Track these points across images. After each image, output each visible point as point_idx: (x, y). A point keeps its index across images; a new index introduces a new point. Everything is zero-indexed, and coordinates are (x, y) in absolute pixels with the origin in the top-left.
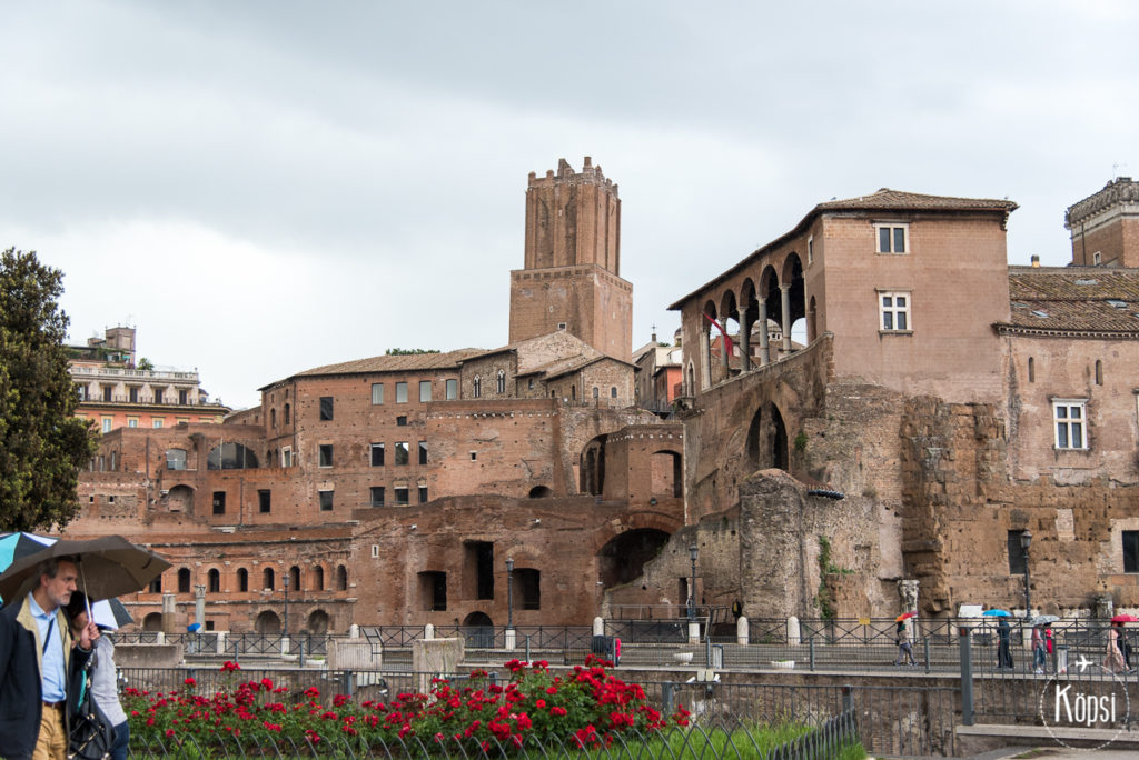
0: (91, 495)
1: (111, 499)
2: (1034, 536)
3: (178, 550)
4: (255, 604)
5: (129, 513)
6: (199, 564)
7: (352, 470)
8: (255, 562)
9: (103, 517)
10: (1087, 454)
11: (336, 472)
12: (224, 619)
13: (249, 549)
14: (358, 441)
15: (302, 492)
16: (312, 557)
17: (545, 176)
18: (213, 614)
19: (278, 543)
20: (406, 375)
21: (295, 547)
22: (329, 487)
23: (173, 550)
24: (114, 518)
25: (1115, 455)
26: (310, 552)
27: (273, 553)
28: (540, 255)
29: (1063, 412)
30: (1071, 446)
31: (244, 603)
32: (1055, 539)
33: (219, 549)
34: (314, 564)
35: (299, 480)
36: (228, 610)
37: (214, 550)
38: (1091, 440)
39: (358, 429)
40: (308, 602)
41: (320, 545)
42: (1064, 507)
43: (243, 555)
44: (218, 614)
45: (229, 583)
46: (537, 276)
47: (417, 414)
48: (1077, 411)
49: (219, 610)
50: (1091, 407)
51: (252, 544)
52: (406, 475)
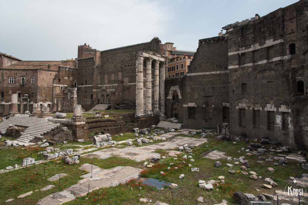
2: (5, 93)
10: (14, 84)
25: (18, 84)
29: (11, 79)
30: (12, 83)
32: (8, 93)
38: (15, 82)
42: (10, 90)
48: (13, 79)
50: (15, 78)
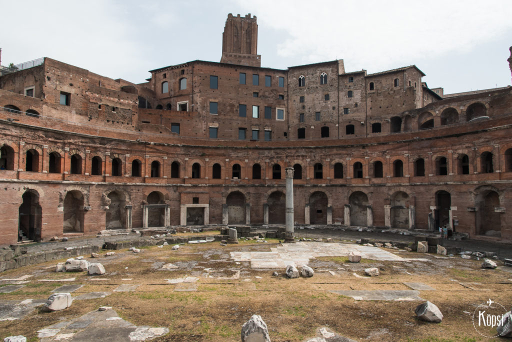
0: (99, 103)
1: (114, 109)
3: (172, 149)
4: (227, 187)
5: (126, 121)
6: (187, 159)
7: (229, 117)
8: (227, 160)
9: (108, 121)
11: (220, 117)
12: (207, 196)
13: (222, 152)
14: (233, 102)
15: (199, 127)
16: (271, 158)
17: (237, 16)
18: (199, 193)
19: (245, 149)
20: (258, 71)
21: (257, 152)
22: (216, 125)
23: (169, 148)
24: (115, 123)
26: (269, 155)
27: (240, 155)
28: (235, 48)
31: (219, 186)
33: (201, 150)
34: (273, 163)
35: (198, 120)
36: (207, 190)
37: (197, 150)
39: (233, 95)
40: (269, 186)
41: (278, 151)
43: (217, 155)
44: (202, 193)
45: (207, 173)
46: (235, 56)
47: (264, 92)
49: (201, 190)
51: (225, 148)
52: (258, 123)
